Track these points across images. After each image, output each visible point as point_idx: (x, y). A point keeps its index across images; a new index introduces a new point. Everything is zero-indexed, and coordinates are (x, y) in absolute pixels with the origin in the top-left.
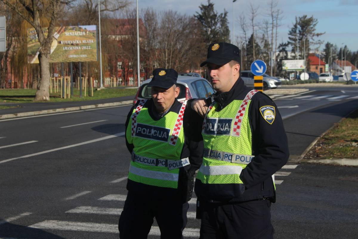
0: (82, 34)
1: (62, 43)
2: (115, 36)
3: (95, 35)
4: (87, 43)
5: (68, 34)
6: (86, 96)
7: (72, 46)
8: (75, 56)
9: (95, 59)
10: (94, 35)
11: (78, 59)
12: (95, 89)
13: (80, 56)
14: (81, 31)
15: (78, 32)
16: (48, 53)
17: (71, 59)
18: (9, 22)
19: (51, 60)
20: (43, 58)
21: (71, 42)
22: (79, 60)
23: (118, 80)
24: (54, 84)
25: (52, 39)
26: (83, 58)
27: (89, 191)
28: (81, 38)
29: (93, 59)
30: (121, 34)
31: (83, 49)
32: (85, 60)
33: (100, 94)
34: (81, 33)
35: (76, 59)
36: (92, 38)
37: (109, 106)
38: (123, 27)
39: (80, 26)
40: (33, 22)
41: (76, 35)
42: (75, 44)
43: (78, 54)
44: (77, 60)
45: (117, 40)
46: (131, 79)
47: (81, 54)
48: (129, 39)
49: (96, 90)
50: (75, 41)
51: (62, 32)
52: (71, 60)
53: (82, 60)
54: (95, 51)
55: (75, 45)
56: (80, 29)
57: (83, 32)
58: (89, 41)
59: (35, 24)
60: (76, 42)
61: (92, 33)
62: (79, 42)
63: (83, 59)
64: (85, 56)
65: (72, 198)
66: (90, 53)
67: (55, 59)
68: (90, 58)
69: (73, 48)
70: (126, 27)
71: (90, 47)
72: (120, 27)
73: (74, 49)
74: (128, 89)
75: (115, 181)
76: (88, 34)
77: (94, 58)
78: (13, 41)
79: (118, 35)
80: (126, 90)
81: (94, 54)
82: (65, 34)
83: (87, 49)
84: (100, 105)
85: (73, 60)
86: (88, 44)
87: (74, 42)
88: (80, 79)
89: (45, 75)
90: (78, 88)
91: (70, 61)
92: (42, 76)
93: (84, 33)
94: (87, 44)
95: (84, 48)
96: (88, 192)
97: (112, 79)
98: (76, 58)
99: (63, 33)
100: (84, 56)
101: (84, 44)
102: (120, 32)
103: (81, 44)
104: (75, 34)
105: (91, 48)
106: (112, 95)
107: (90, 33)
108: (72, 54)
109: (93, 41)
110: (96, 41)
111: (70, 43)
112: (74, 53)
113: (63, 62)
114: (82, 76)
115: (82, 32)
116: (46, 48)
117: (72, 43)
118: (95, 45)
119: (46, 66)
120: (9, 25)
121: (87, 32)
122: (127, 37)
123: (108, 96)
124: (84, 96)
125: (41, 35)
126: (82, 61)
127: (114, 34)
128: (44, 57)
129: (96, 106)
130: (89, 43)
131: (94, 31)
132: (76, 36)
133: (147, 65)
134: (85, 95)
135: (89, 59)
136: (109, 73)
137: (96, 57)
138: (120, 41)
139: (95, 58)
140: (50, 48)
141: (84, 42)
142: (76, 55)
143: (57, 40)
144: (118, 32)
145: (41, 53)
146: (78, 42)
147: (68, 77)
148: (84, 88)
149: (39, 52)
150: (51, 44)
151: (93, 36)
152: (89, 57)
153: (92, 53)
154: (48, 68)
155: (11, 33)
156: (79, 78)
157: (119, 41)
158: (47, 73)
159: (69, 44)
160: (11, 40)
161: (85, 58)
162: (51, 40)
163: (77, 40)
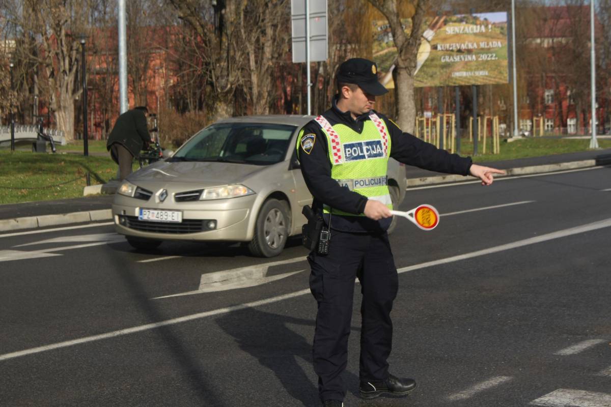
0: (478, 31)
1: (439, 48)
2: (541, 40)
3: (506, 31)
4: (488, 47)
5: (452, 30)
6: (486, 154)
7: (458, 53)
8: (464, 74)
9: (504, 79)
10: (502, 31)
11: (470, 79)
12: (503, 140)
13: (474, 74)
14: (476, 24)
15: (471, 26)
16: (411, 67)
17: (456, 79)
18: (342, 15)
19: (418, 82)
20: (401, 76)
21: (456, 47)
22: (473, 82)
23: (546, 124)
24: (422, 129)
25: (420, 40)
26: (480, 76)
27: (505, 375)
28: (478, 38)
29: (501, 79)
30: (553, 34)
31: (480, 59)
32: (484, 81)
33: (514, 149)
34: (477, 29)
35: (466, 80)
36: (498, 38)
37: (535, 172)
38: (558, 21)
39: (474, 15)
40: (383, 6)
41: (468, 32)
42: (465, 49)
43: (471, 70)
44: (468, 82)
45: (543, 47)
46: (571, 122)
47: (477, 69)
48: (567, 43)
49: (506, 141)
50: (464, 45)
51: (440, 28)
52: (457, 82)
53: (477, 81)
54: (505, 63)
55: (466, 52)
56: (475, 21)
57: (481, 26)
58: (492, 44)
59: (387, 9)
60: (467, 46)
61: (498, 27)
62: (473, 45)
63: (480, 80)
64: (484, 74)
65: (463, 395)
66: (494, 67)
67: (425, 81)
68: (495, 78)
69: (461, 59)
70: (562, 21)
71: (494, 55)
72: (550, 23)
73: (463, 59)
74: (569, 140)
75: (568, 351)
76: (490, 30)
77: (502, 77)
78: (348, 51)
79: (547, 37)
80: (565, 141)
81: (502, 69)
82: (446, 31)
83: (489, 59)
84: (517, 171)
85: (462, 81)
86: (492, 50)
87: (463, 47)
88: (473, 121)
89: (405, 109)
90: (469, 138)
91: (455, 83)
92: (399, 112)
93: (483, 27)
94: (489, 49)
95: (484, 57)
96: (504, 379)
97: (536, 120)
98: (466, 77)
99: (442, 29)
100: (482, 73)
101: (482, 49)
102: (551, 30)
103: (476, 49)
104: (465, 31)
105: (497, 58)
106: (537, 151)
107: (495, 27)
108: (459, 71)
109: (501, 43)
110: (506, 43)
111: (455, 49)
112: (464, 67)
113: (442, 85)
114: (478, 115)
115: (479, 27)
116: (408, 56)
117: (458, 48)
118: (505, 52)
119: (408, 93)
120: (341, 21)
121: (490, 26)
122: (564, 41)
123: (529, 152)
124: (482, 153)
125: (399, 32)
126: (479, 84)
127: (540, 37)
128: (403, 74)
129: (508, 173)
130: (493, 48)
131: (502, 23)
132: (466, 33)
133: (603, 93)
134: (484, 151)
135: (492, 79)
136: (529, 110)
137: (506, 75)
138: (552, 48)
139: (504, 77)
140: (416, 56)
141: (482, 45)
142: (466, 71)
143: (429, 42)
144: (547, 31)
145: (399, 67)
146: (470, 47)
147: (450, 115)
148: (482, 138)
149: (395, 64)
150: (418, 50)
151: (501, 33)
152: (492, 75)
153: (499, 68)
154: (411, 97)
155: (345, 37)
156: (471, 119)
157: (548, 49)
158: (410, 106)
159: (452, 51)
160: (345, 51)
161: (485, 78)
162: (418, 42)
163: (469, 42)
